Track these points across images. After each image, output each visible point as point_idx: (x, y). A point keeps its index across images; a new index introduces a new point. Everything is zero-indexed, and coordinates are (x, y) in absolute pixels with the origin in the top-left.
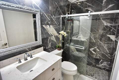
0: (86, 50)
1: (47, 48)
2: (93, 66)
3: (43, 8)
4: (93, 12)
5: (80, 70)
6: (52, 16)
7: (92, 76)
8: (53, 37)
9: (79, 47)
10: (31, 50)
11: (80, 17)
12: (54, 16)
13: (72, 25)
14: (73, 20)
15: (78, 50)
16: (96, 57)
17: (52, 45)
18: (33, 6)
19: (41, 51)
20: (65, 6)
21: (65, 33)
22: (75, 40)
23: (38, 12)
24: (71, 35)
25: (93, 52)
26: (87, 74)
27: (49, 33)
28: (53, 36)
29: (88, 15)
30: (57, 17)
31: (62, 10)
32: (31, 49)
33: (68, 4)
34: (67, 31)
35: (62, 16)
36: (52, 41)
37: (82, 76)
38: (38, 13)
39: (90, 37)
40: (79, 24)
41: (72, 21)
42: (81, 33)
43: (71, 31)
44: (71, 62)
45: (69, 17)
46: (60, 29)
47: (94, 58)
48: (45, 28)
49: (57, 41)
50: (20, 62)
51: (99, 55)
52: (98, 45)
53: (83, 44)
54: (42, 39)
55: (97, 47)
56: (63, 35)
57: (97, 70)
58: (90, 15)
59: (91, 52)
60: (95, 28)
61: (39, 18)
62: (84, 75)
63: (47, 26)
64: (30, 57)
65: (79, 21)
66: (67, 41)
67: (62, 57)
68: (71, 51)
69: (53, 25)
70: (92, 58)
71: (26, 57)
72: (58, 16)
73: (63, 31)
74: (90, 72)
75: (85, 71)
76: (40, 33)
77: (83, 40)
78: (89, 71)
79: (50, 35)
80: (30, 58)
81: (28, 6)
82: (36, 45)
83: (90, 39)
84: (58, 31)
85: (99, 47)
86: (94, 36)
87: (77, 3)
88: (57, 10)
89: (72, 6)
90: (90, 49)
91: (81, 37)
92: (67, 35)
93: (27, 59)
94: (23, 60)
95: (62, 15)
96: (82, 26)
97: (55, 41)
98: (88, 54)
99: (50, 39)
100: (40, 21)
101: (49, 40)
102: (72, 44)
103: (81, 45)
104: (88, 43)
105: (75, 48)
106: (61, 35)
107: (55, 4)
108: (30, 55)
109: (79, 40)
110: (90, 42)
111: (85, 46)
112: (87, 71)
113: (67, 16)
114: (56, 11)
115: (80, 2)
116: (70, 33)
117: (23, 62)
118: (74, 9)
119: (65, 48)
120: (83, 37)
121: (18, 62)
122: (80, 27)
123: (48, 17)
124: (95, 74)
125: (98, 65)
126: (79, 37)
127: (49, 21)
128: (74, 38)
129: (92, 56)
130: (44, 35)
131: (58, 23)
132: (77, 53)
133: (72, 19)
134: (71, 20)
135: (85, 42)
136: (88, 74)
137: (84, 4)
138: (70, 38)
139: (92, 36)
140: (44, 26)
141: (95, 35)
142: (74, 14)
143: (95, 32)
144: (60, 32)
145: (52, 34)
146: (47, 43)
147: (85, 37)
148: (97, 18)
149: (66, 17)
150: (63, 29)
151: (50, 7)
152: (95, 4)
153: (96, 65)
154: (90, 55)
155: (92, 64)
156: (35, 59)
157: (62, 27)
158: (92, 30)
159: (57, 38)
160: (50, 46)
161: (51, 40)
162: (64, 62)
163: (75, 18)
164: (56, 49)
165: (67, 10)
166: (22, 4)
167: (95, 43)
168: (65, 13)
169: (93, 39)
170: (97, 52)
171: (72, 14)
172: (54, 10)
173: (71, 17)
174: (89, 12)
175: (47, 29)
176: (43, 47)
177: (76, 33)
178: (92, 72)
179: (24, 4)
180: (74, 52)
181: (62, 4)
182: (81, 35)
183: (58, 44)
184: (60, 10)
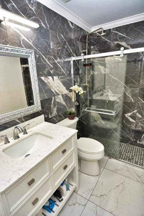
0: (118, 117)
1: (50, 117)
2: (130, 144)
3: (40, 46)
4: (128, 49)
5: (110, 151)
6: (56, 59)
7: (130, 160)
8: (60, 96)
9: (106, 112)
10: (24, 121)
11: (106, 58)
12: (59, 60)
13: (92, 73)
14: (94, 64)
15: (104, 118)
16: (135, 127)
17: (58, 111)
18: (22, 43)
19: (41, 123)
20: (78, 40)
21: (81, 88)
22: (98, 100)
23: (31, 53)
24: (91, 92)
25: (131, 120)
27: (53, 91)
28: (59, 95)
29: (119, 55)
30: (64, 61)
31: (72, 47)
32: (23, 119)
33: (84, 36)
34: (85, 85)
35: (74, 58)
36: (59, 103)
37: (113, 160)
38: (30, 55)
39: (125, 94)
40: (105, 71)
41: (91, 67)
42: (108, 87)
43: (91, 84)
44: (93, 139)
45: (86, 59)
46: (71, 82)
47: (133, 130)
48: (46, 81)
49: (66, 104)
50: (7, 141)
51: (140, 124)
52: (138, 107)
53: (113, 106)
54: (41, 101)
55: (138, 110)
56: (77, 92)
57: (138, 150)
58: (124, 54)
59: (127, 120)
60: (133, 78)
61: (35, 65)
62: (116, 158)
63: (48, 79)
65: (104, 65)
66: (84, 103)
67: (77, 131)
68: (92, 120)
69: (58, 75)
70: (129, 130)
71: (16, 133)
72: (67, 58)
73: (76, 86)
74: (127, 154)
75: (118, 153)
76: (38, 92)
77: (112, 99)
78: (125, 153)
79: (54, 93)
80: (24, 134)
81: (12, 44)
82: (31, 112)
83: (125, 96)
84: (68, 85)
85: (140, 109)
86: (132, 92)
87: (100, 33)
88: (63, 47)
89: (90, 39)
90: (125, 115)
91: (109, 94)
92: (84, 92)
93: (19, 137)
94: (12, 138)
95: (74, 56)
96: (110, 75)
97: (64, 103)
98: (123, 123)
99: (55, 101)
100: (35, 69)
101: (52, 103)
102: (93, 107)
103: (109, 109)
104: (121, 103)
105: (99, 113)
106: (74, 92)
107: (60, 36)
108: (23, 130)
109: (105, 101)
110: (125, 103)
111: (116, 111)
112: (120, 153)
113: (82, 57)
114: (62, 50)
115: (104, 31)
116: (90, 88)
117: (12, 141)
118: (94, 45)
119: (81, 115)
120: (112, 94)
121: (4, 142)
122: (106, 76)
123: (49, 60)
124: (135, 157)
125: (140, 141)
126: (105, 94)
127: (51, 69)
128: (96, 97)
129: (129, 126)
130: (44, 93)
131: (68, 72)
132: (103, 122)
133: (91, 63)
134: (91, 64)
135: (116, 103)
136: (123, 157)
137: (113, 34)
138: (89, 98)
139: (128, 92)
140: (43, 78)
141: (132, 90)
142: (94, 53)
143: (133, 85)
144: (71, 88)
145: (58, 92)
146: (49, 109)
147: (116, 95)
148: (136, 59)
149: (81, 60)
150: (77, 82)
151: (51, 44)
152: (132, 34)
153: (136, 142)
154: (125, 124)
155: (130, 140)
156: (31, 135)
157: (74, 78)
158: (127, 82)
159: (67, 98)
160: (55, 112)
161: (57, 102)
162: (81, 138)
163: (97, 60)
164: (66, 118)
165: (82, 47)
166: (4, 41)
167: (134, 103)
168: (79, 53)
169: (130, 97)
170: (138, 119)
171: (91, 53)
172: (59, 48)
173: (89, 60)
174: (121, 49)
175: (49, 83)
176: (43, 115)
177: (100, 87)
178: (129, 153)
179: (7, 40)
180: (98, 122)
181: (73, 36)
182: (109, 90)
183: (69, 109)
184: (70, 48)
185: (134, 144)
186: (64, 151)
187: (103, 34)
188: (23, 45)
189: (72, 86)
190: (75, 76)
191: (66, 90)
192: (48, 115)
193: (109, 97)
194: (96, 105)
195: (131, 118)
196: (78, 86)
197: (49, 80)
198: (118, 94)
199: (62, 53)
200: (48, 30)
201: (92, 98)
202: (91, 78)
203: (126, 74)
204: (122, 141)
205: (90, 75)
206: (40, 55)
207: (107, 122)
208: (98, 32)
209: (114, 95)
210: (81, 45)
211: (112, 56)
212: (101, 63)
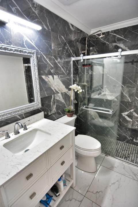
0: (115, 116)
1: (49, 114)
2: (127, 142)
3: (42, 47)
4: (126, 50)
6: (57, 59)
7: (126, 158)
8: (60, 95)
9: (103, 110)
10: (24, 117)
11: (104, 59)
12: (59, 60)
13: (90, 73)
14: (93, 64)
15: (102, 116)
16: (132, 126)
17: (57, 108)
18: (25, 44)
19: (41, 119)
20: (78, 41)
21: (79, 87)
22: (96, 99)
23: (33, 53)
24: (90, 90)
25: (128, 119)
26: (117, 155)
27: (53, 89)
28: (59, 93)
29: (117, 56)
30: (64, 62)
31: (72, 48)
32: (24, 116)
33: (83, 38)
34: (83, 84)
35: (73, 59)
36: (58, 101)
37: (110, 158)
38: (33, 55)
39: (122, 93)
40: (103, 71)
41: (90, 67)
42: (106, 86)
43: (90, 83)
44: (91, 136)
45: (85, 60)
46: (70, 81)
47: (129, 129)
48: (46, 80)
49: (65, 101)
50: (8, 136)
51: (137, 123)
52: (135, 107)
53: (110, 105)
54: (41, 98)
55: (135, 109)
56: (76, 91)
57: (135, 149)
58: (122, 56)
59: (124, 119)
60: (130, 78)
61: (36, 64)
62: (113, 156)
63: (49, 77)
64: (23, 129)
65: (103, 65)
66: (82, 101)
67: (75, 128)
68: (89, 118)
69: (58, 74)
70: (126, 128)
71: (16, 129)
72: (67, 58)
73: (75, 85)
74: (123, 151)
75: (115, 151)
76: (38, 89)
77: (109, 98)
78: (121, 151)
79: (54, 91)
81: (16, 45)
82: (32, 109)
83: (122, 96)
84: (67, 84)
85: (137, 109)
86: (129, 92)
87: (99, 35)
88: (64, 48)
89: (90, 40)
90: (122, 114)
91: (107, 93)
92: (82, 91)
93: (19, 133)
94: (13, 133)
95: (73, 57)
96: (108, 75)
97: (63, 101)
98: (120, 122)
99: (54, 98)
100: (36, 68)
101: (52, 101)
102: (91, 105)
103: (106, 107)
104: (118, 104)
105: (96, 112)
106: (72, 91)
107: (60, 37)
108: (23, 126)
110: (122, 102)
111: (113, 109)
112: (117, 151)
113: (81, 58)
114: (63, 51)
115: (103, 34)
116: (88, 87)
117: (13, 136)
118: (93, 46)
119: (80, 112)
120: (110, 94)
121: (4, 137)
122: (104, 76)
123: (50, 60)
124: (131, 155)
125: (136, 139)
126: (103, 93)
127: (52, 68)
128: (95, 96)
129: (126, 125)
130: (44, 91)
131: (68, 72)
132: (101, 120)
133: (90, 63)
134: (89, 65)
135: (114, 102)
136: (120, 155)
137: (111, 36)
138: (87, 97)
140: (43, 77)
141: (129, 90)
142: (93, 54)
143: (130, 85)
144: (71, 87)
145: (57, 90)
146: (49, 106)
147: (114, 94)
148: (133, 60)
149: (80, 60)
150: (76, 81)
151: (52, 45)
152: (130, 36)
153: (132, 140)
154: (121, 123)
155: (126, 138)
156: (31, 131)
157: (74, 77)
158: (124, 82)
159: (66, 96)
160: (54, 110)
161: (57, 99)
163: (96, 61)
164: (65, 115)
165: (82, 48)
166: (8, 42)
167: (131, 103)
168: (78, 54)
169: (127, 96)
170: (134, 118)
171: (91, 53)
172: (60, 49)
173: (88, 60)
174: (119, 50)
175: (49, 82)
176: (43, 112)
177: (98, 86)
178: (125, 151)
179: (11, 41)
180: (96, 120)
181: (73, 37)
182: (107, 89)
183: (68, 106)
184: (70, 49)
185: (131, 142)
186: (62, 148)
187: (102, 36)
188: (25, 45)
189: (71, 85)
190: (75, 75)
191: (65, 89)
192: (47, 112)
193: (107, 96)
194: (94, 104)
195: (128, 117)
196: (77, 85)
197: (49, 79)
198: (116, 93)
199: (62, 54)
200: (50, 33)
201: (90, 96)
202: (89, 78)
203: (124, 75)
204: (118, 139)
205: (88, 75)
206: (42, 56)
207: (104, 120)
208: (97, 35)
209: (112, 94)
210: (81, 46)
211: (110, 57)
212: (99, 64)
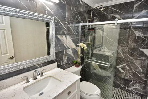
0: (111, 67)
1: (62, 64)
2: (121, 89)
3: (59, 15)
4: (121, 20)
5: (104, 93)
6: (69, 24)
8: (70, 50)
11: (104, 25)
12: (71, 25)
13: (93, 35)
14: (96, 29)
15: (101, 67)
16: (125, 76)
17: (68, 60)
18: (46, 12)
19: (55, 68)
20: (85, 12)
21: (85, 45)
23: (52, 19)
24: (93, 48)
25: (121, 70)
27: (65, 46)
29: (114, 24)
30: (75, 26)
31: (81, 17)
32: (42, 65)
33: (89, 10)
34: (88, 43)
35: (81, 24)
39: (117, 51)
40: (103, 34)
41: (93, 31)
42: (105, 45)
43: (93, 42)
45: (90, 25)
46: (78, 40)
47: (123, 79)
48: (61, 39)
49: (74, 55)
50: (28, 81)
51: (129, 74)
52: (127, 62)
53: (108, 59)
54: (56, 52)
55: (127, 64)
56: (82, 47)
57: (127, 95)
58: (118, 23)
59: (119, 70)
60: (124, 40)
61: (54, 27)
63: (63, 37)
65: (103, 30)
66: (87, 55)
68: (92, 68)
69: (70, 35)
70: (120, 78)
71: (35, 75)
72: (77, 24)
73: (82, 43)
75: (111, 96)
76: (54, 46)
77: (107, 54)
78: (116, 96)
79: (66, 47)
80: (41, 76)
81: (40, 12)
82: (48, 60)
83: (118, 53)
84: (76, 42)
85: (129, 63)
87: (101, 8)
88: (75, 17)
89: (94, 12)
90: (117, 66)
91: (105, 50)
92: (87, 48)
93: (36, 78)
94: (32, 78)
95: (82, 23)
96: (107, 37)
97: (72, 55)
98: (115, 73)
99: (66, 53)
100: (54, 30)
101: (64, 54)
102: (93, 59)
103: (105, 61)
105: (97, 64)
106: (80, 47)
107: (73, 9)
108: (40, 74)
109: (102, 55)
110: (117, 58)
111: (110, 63)
112: (113, 96)
113: (88, 24)
114: (74, 19)
115: (104, 7)
116: (91, 45)
117: (31, 81)
118: (96, 16)
119: (85, 64)
120: (108, 51)
121: (25, 82)
122: (104, 38)
123: (64, 25)
125: (128, 87)
126: (102, 50)
127: (65, 30)
128: (96, 52)
129: (120, 75)
130: (58, 47)
131: (77, 33)
132: (100, 70)
134: (93, 29)
135: (111, 57)
137: (110, 9)
138: (91, 52)
139: (120, 50)
140: (59, 36)
141: (123, 49)
142: (96, 22)
143: (123, 45)
145: (69, 47)
146: (62, 58)
147: (111, 51)
148: (126, 27)
149: (86, 25)
150: (83, 40)
151: (67, 14)
152: (124, 10)
153: (125, 88)
155: (120, 86)
156: (46, 78)
158: (119, 43)
159: (75, 51)
160: (65, 61)
161: (68, 53)
162: (83, 82)
163: (98, 26)
164: (73, 65)
165: (88, 17)
166: (33, 10)
167: (125, 58)
168: (85, 21)
169: (121, 53)
170: (126, 71)
171: (94, 21)
172: (72, 17)
173: (92, 26)
174: (116, 19)
175: (63, 40)
176: (57, 63)
177: (99, 45)
178: (119, 96)
179: (36, 10)
180: (97, 70)
181: (82, 10)
182: (106, 47)
183: (76, 59)
184: (79, 17)
185: (123, 89)
186: (69, 93)
187: (103, 9)
189: (79, 43)
190: (82, 36)
191: (75, 46)
192: (60, 63)
193: (105, 52)
194: (95, 58)
196: (84, 43)
197: (63, 38)
198: (112, 50)
199: (74, 20)
200: (65, 5)
201: (93, 52)
202: (93, 38)
203: (119, 37)
204: (114, 86)
205: (92, 36)
206: (58, 22)
207: (103, 71)
208: (99, 8)
209: (109, 51)
210: (87, 16)
211: (108, 24)
212: (100, 29)
